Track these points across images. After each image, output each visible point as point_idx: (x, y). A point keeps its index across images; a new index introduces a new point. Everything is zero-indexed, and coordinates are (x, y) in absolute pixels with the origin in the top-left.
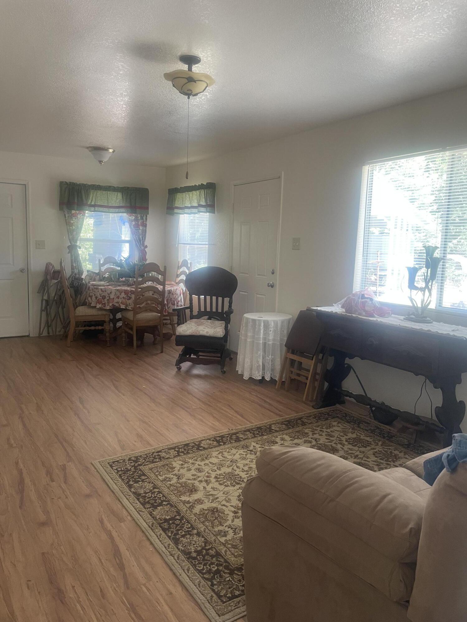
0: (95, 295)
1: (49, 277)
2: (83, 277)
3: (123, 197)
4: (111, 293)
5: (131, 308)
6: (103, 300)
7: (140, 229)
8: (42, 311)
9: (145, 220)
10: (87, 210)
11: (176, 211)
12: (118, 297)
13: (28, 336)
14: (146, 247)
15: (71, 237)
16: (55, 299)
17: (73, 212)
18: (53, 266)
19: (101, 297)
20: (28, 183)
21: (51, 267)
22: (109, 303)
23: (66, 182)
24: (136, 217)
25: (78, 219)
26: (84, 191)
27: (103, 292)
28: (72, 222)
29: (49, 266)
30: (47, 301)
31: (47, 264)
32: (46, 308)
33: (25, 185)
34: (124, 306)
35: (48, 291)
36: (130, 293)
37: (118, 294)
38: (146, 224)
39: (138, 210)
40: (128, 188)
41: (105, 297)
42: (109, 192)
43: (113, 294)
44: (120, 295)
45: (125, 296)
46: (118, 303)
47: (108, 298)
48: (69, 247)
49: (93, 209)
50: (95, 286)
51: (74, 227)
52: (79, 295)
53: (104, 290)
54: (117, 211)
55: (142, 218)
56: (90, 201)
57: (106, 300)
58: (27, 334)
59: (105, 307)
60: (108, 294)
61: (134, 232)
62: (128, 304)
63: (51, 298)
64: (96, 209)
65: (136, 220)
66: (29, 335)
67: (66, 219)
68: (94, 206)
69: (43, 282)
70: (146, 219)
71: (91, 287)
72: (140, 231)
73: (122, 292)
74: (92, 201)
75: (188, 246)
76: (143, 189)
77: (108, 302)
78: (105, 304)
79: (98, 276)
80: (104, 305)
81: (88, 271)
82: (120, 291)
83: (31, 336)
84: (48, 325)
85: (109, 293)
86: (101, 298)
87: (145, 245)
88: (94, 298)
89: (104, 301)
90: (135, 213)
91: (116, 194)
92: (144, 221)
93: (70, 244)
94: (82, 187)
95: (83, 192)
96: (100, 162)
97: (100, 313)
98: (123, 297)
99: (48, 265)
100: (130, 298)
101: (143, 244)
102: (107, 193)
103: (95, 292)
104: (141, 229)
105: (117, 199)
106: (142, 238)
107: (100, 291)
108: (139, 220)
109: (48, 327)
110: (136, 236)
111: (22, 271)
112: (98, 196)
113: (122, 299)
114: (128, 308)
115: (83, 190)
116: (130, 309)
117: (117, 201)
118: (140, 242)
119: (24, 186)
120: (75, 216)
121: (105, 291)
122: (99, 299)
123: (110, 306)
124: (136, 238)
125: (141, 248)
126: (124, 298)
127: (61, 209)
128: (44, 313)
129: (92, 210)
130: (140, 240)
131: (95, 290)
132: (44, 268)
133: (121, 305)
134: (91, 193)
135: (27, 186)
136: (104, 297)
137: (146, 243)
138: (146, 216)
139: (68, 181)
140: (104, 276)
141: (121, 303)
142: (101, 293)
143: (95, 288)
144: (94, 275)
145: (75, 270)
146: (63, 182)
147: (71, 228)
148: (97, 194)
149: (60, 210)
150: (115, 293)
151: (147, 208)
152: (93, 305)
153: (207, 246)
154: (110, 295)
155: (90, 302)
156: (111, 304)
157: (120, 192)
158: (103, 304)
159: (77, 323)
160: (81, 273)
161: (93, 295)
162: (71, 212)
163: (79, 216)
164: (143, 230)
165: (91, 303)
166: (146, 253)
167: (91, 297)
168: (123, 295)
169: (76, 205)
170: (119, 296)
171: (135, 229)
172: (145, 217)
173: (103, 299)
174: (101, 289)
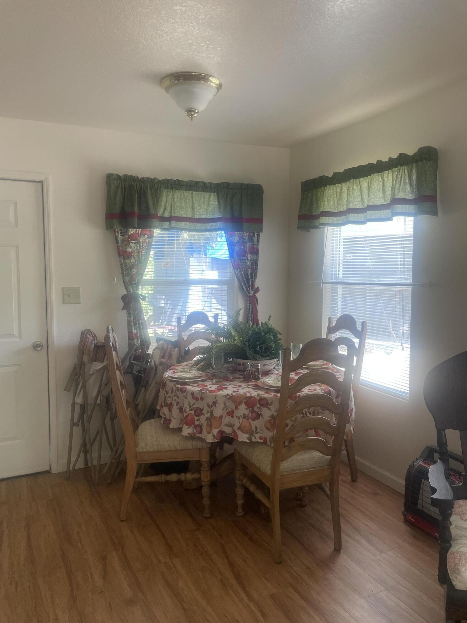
0: (177, 405)
1: (86, 358)
2: (150, 351)
3: (219, 202)
4: (215, 403)
5: (261, 438)
6: (196, 418)
7: (247, 259)
8: (73, 425)
9: (256, 243)
10: (157, 227)
11: (324, 220)
12: (231, 414)
13: (48, 472)
14: (257, 290)
15: (127, 279)
16: (98, 402)
17: (132, 231)
18: (95, 336)
19: (191, 410)
20: (47, 178)
21: (91, 338)
22: (210, 426)
23: (117, 175)
24: (242, 238)
25: (140, 246)
26: (151, 190)
27: (197, 399)
28: (129, 250)
29: (86, 337)
30: (83, 408)
31: (83, 333)
32: (81, 417)
33: (41, 182)
34: (247, 436)
35: (84, 386)
36: (258, 405)
37: (231, 406)
38: (258, 250)
39: (245, 225)
40: (228, 184)
41: (201, 410)
42: (195, 193)
43: (220, 405)
44: (237, 408)
45: (247, 412)
46: (230, 425)
47: (209, 415)
48: (124, 298)
49: (166, 225)
50: (178, 383)
51: (133, 260)
52: (143, 389)
53: (199, 396)
54: (208, 228)
55: (251, 239)
56: (161, 210)
57: (203, 419)
58: (46, 468)
59: (201, 432)
60: (208, 406)
61: (238, 265)
62: (254, 428)
63: (91, 400)
64: (173, 224)
65: (242, 242)
66: (51, 469)
67: (118, 246)
68: (169, 219)
69: (75, 368)
70: (258, 241)
71: (170, 385)
72: (248, 263)
73: (240, 403)
74: (165, 209)
75: (340, 287)
76: (254, 185)
77: (207, 425)
78: (201, 426)
79: (176, 349)
80: (198, 429)
81: (158, 340)
82: (235, 400)
83: (54, 471)
84: (85, 449)
85: (211, 403)
86: (193, 412)
87: (256, 287)
88: (175, 409)
89: (198, 420)
90: (240, 229)
91: (208, 197)
92: (254, 245)
93: (126, 293)
94: (148, 185)
95: (149, 193)
96: (190, 111)
97: (190, 444)
98: (244, 414)
99: (85, 334)
100: (258, 416)
101: (253, 285)
102: (192, 195)
103: (178, 397)
104: (249, 258)
105: (208, 205)
106: (252, 274)
107: (190, 397)
108: (246, 242)
109: (86, 452)
110: (240, 271)
111: (36, 347)
112: (175, 200)
113: (241, 420)
114: (254, 440)
115: (149, 191)
116: (259, 441)
117: (210, 209)
118: (248, 283)
119: (40, 184)
120: (134, 238)
121: (202, 399)
122: (187, 416)
123: (214, 436)
124: (242, 275)
125: (249, 293)
126: (244, 416)
127: (109, 226)
128: (77, 430)
129: (166, 227)
130: (248, 279)
131: (179, 393)
132: (76, 340)
133: (239, 433)
134: (164, 196)
135: (45, 184)
136: (199, 412)
137: (257, 284)
138: (258, 235)
139: (121, 174)
140: (187, 349)
141: (239, 428)
142: (192, 401)
143: (177, 389)
144: (170, 346)
145: (136, 340)
146: (112, 175)
147: (128, 261)
148: (173, 196)
149: (107, 230)
150: (225, 404)
151: (259, 221)
152: (174, 424)
153: (410, 288)
154: (214, 408)
155: (168, 417)
156: (217, 430)
157: (214, 192)
158: (196, 427)
159: (140, 466)
160: (145, 344)
161: (175, 404)
162: (127, 233)
163: (141, 240)
164: (252, 260)
165: (170, 420)
166: (257, 300)
167: (170, 406)
168: (243, 410)
169: (136, 219)
170: (233, 412)
171: (240, 260)
172: (256, 236)
173: (197, 416)
174: (193, 394)
